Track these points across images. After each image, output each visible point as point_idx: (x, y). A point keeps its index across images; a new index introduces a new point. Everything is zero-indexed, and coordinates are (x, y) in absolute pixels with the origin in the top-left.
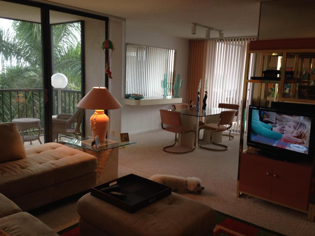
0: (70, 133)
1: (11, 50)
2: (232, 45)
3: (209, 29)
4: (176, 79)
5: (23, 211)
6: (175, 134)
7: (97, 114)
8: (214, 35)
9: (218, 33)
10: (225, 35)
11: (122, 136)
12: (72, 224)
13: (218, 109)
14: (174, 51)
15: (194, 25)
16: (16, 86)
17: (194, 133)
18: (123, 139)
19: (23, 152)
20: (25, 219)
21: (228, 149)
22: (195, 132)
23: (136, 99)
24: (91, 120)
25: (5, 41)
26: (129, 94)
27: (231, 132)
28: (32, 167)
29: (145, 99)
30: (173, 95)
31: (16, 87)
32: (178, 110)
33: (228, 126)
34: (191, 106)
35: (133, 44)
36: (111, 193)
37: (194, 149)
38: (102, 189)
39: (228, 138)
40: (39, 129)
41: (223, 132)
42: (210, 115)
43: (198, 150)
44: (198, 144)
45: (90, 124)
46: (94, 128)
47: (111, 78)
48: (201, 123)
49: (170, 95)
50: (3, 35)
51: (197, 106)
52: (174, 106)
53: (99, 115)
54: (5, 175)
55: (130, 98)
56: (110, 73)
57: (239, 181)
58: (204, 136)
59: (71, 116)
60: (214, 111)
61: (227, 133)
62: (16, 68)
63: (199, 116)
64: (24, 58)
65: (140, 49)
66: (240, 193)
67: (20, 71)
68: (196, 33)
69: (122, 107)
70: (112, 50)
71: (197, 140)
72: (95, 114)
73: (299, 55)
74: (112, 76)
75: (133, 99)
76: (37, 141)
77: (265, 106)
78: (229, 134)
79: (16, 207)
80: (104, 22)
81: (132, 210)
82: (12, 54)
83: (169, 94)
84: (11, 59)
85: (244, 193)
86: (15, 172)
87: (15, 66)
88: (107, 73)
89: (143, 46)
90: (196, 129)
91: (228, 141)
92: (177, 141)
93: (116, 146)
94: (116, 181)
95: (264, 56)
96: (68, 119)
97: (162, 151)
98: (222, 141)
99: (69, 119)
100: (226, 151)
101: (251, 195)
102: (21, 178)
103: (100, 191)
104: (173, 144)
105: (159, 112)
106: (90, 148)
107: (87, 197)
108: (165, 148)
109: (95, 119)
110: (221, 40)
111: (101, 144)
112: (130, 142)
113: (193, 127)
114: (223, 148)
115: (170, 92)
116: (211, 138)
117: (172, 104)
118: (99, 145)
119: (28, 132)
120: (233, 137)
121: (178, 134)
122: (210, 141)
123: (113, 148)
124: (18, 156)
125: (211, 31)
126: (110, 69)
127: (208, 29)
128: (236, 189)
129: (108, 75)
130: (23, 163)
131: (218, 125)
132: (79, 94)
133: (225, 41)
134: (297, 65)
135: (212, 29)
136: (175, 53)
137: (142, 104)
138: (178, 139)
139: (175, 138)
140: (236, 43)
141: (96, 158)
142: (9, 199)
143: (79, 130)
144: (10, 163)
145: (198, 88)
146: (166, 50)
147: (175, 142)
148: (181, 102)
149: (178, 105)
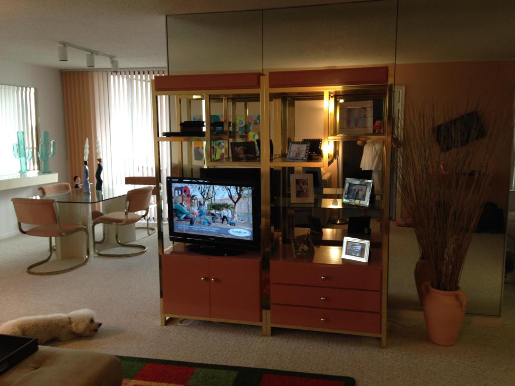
3: (92, 53)
4: (41, 139)
6: (47, 239)
8: (101, 63)
9: (108, 60)
10: (122, 64)
13: (124, 186)
14: (33, 90)
15: (62, 46)
17: (84, 233)
21: (145, 252)
22: (86, 231)
27: (149, 222)
30: (39, 169)
32: (50, 195)
33: (144, 212)
34: (77, 186)
37: (87, 260)
39: (146, 231)
41: (136, 223)
43: (94, 261)
44: (95, 250)
48: (96, 214)
49: (34, 170)
51: (86, 185)
52: (42, 189)
57: (162, 299)
58: (104, 234)
61: (144, 224)
63: (90, 201)
68: (69, 59)
71: (91, 243)
73: (228, 99)
77: (191, 177)
78: (146, 226)
83: (32, 168)
85: (173, 316)
90: (87, 226)
91: (146, 237)
92: (55, 250)
95: (180, 100)
97: (26, 273)
98: (137, 239)
100: (143, 255)
101: (182, 317)
104: (46, 258)
105: (12, 203)
108: (30, 268)
110: (116, 72)
113: (80, 223)
114: (138, 250)
115: (34, 164)
116: (117, 236)
117: (38, 185)
120: (153, 230)
121: (53, 239)
122: (116, 243)
125: (95, 57)
127: (90, 53)
131: (126, 213)
133: (123, 73)
134: (226, 111)
135: (97, 53)
136: (36, 94)
138: (55, 248)
139: (49, 247)
140: (141, 77)
145: (83, 155)
147: (49, 254)
148: (57, 181)
149: (51, 186)
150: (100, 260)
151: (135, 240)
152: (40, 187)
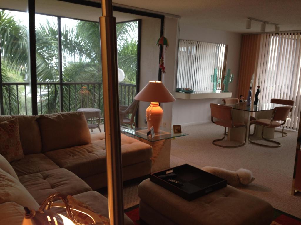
0: (125, 123)
1: (75, 47)
2: (288, 38)
3: (265, 23)
5: (93, 190)
6: (224, 127)
7: (153, 107)
8: (270, 28)
9: (273, 27)
10: (282, 29)
11: (175, 128)
12: (131, 206)
13: (270, 104)
14: (225, 45)
15: (249, 20)
16: (78, 79)
17: (245, 128)
18: (176, 131)
19: (89, 138)
20: (95, 197)
21: (280, 146)
23: (186, 93)
24: (147, 112)
25: (69, 39)
26: (180, 88)
27: (284, 129)
28: (97, 152)
29: (196, 93)
30: (222, 89)
31: (79, 81)
32: (228, 104)
33: (281, 122)
34: (241, 101)
35: (183, 40)
36: (168, 180)
37: (244, 144)
38: (160, 176)
39: (281, 134)
40: (99, 118)
41: (275, 128)
42: (261, 111)
43: (248, 145)
44: (249, 139)
45: (146, 116)
46: (149, 119)
47: (164, 72)
48: (252, 118)
49: (219, 89)
50: (68, 34)
51: (249, 101)
52: (224, 100)
53: (154, 108)
54: (75, 157)
55: (181, 91)
56: (164, 68)
57: (294, 179)
58: (255, 131)
59: (127, 107)
60: (266, 106)
61: (280, 129)
62: (79, 64)
63: (250, 111)
64: (85, 54)
65: (191, 45)
66: (295, 191)
67: (82, 66)
69: (175, 100)
70: (167, 46)
71: (248, 135)
72: (151, 106)
74: (165, 71)
75: (184, 93)
76: (97, 129)
78: (281, 131)
79: (87, 186)
80: (159, 20)
81: (190, 198)
82: (75, 51)
84: (74, 55)
85: (300, 191)
86: (84, 155)
87: (78, 61)
88: (161, 68)
89: (193, 42)
90: (247, 124)
91: (281, 138)
92: (227, 135)
93: (169, 137)
94: (172, 170)
96: (124, 110)
97: (212, 144)
98: (274, 138)
99: (126, 110)
100: (279, 148)
102: (89, 160)
103: (158, 178)
104: (221, 138)
105: (210, 106)
106: (146, 137)
107: (147, 182)
108: (214, 141)
109: (150, 111)
110: (276, 34)
111: (155, 135)
112: (182, 134)
113: (243, 122)
114: (275, 145)
115: (219, 87)
116: (262, 134)
117: (221, 98)
118: (153, 135)
119: (90, 120)
120: (286, 134)
121: (227, 128)
122: (262, 137)
123: (166, 139)
124: (85, 142)
125: (267, 25)
126: (164, 64)
127: (264, 23)
128: (291, 186)
129: (162, 70)
130: (90, 148)
131: (271, 121)
132: (134, 87)
133: (280, 34)
135: (268, 23)
136: (226, 47)
137: (192, 98)
138: (227, 133)
139: (224, 132)
140: (292, 37)
141: (151, 147)
142: (80, 179)
143: (133, 120)
144: (79, 147)
145: (250, 83)
146: (216, 44)
147: (224, 136)
148: (231, 96)
149: (228, 99)
150: (251, 146)
151: (273, 138)
152: (223, 99)
